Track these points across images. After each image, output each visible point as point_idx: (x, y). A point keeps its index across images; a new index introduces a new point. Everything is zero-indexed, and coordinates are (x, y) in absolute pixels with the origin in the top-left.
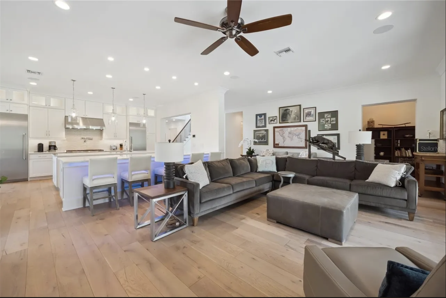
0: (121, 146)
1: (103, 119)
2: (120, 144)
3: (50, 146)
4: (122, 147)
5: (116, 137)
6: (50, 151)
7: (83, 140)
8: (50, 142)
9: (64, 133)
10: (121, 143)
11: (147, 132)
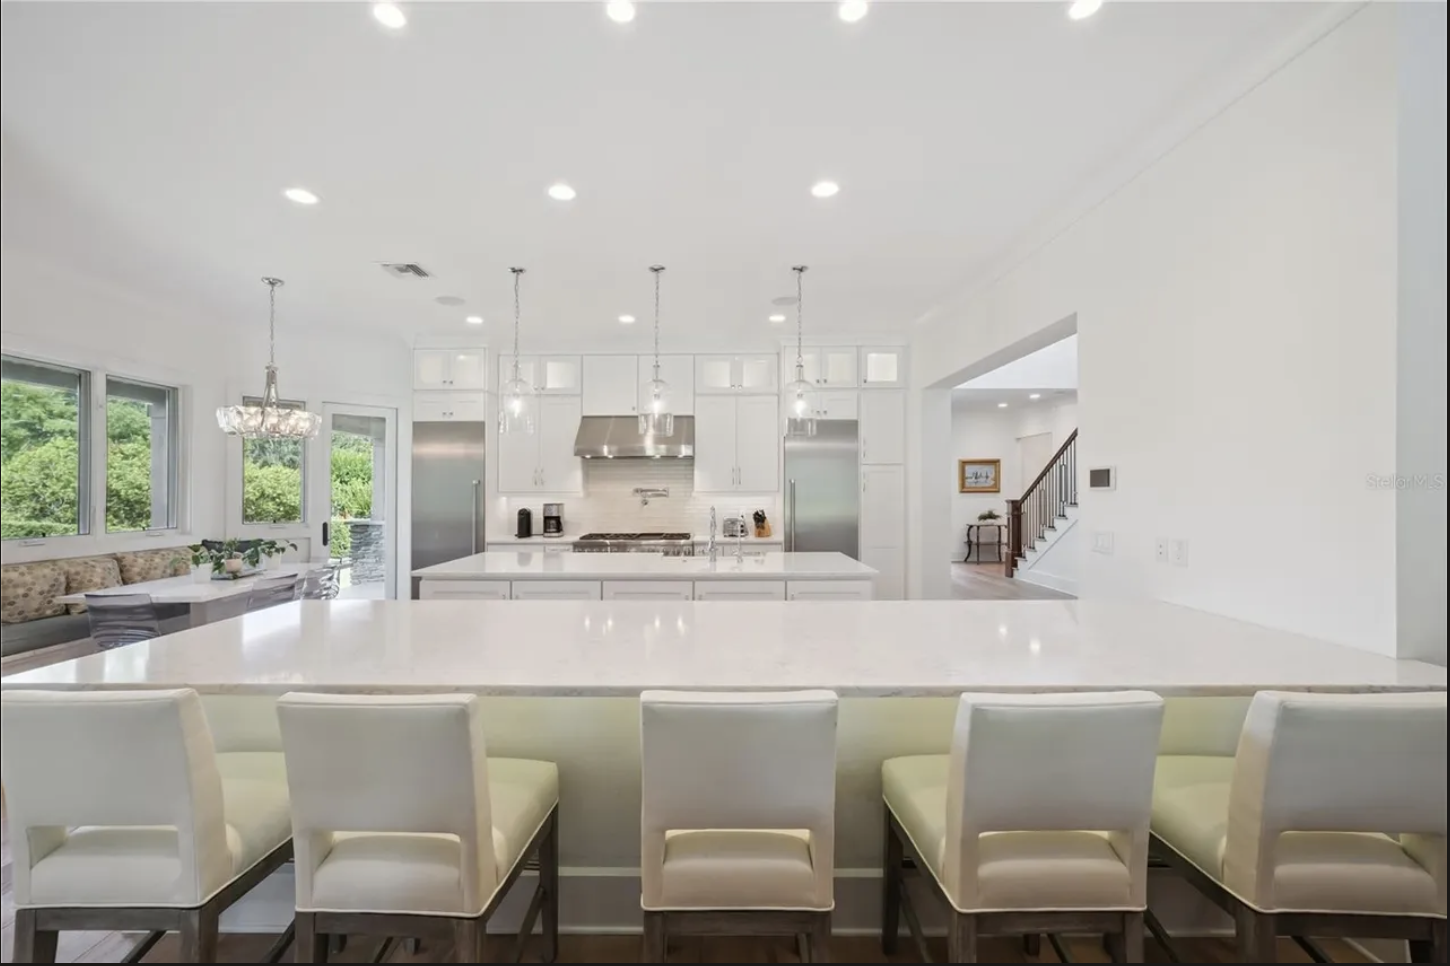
0: (760, 518)
1: (693, 417)
2: (757, 513)
3: (547, 519)
4: (763, 528)
5: (737, 483)
6: (546, 534)
7: (639, 498)
8: (546, 505)
9: (578, 475)
10: (758, 508)
11: (862, 460)
